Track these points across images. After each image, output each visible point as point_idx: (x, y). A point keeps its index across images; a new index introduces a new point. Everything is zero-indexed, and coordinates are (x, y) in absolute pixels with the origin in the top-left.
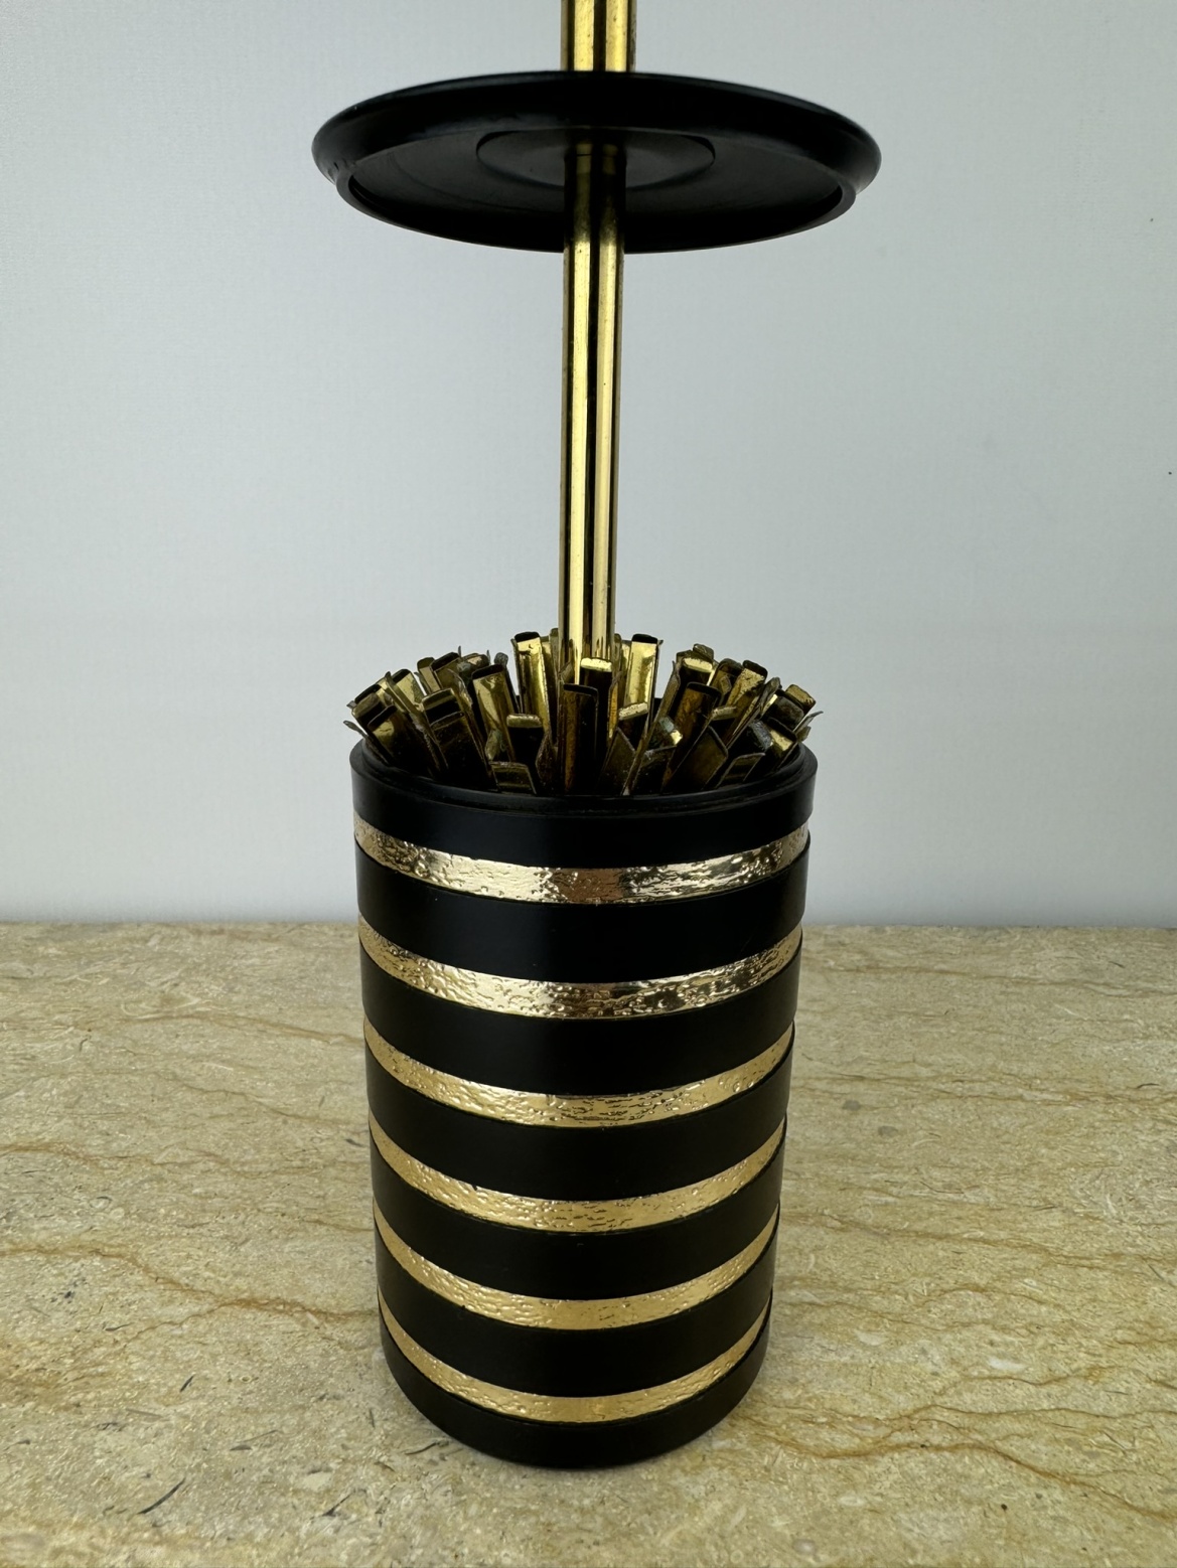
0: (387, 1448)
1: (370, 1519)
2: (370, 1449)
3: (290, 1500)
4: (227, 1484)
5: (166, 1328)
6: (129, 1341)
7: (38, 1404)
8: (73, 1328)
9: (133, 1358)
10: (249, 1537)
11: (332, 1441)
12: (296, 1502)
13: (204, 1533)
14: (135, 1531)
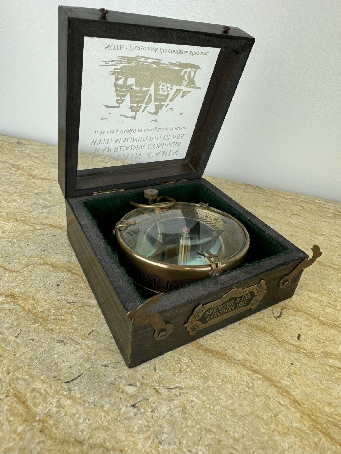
0: (159, 383)
1: (148, 414)
2: (153, 381)
3: (120, 395)
4: (98, 380)
5: (88, 308)
6: (74, 309)
7: (39, 326)
8: (57, 298)
9: (74, 317)
10: (102, 406)
11: (139, 373)
12: (122, 397)
13: (86, 399)
14: (62, 390)
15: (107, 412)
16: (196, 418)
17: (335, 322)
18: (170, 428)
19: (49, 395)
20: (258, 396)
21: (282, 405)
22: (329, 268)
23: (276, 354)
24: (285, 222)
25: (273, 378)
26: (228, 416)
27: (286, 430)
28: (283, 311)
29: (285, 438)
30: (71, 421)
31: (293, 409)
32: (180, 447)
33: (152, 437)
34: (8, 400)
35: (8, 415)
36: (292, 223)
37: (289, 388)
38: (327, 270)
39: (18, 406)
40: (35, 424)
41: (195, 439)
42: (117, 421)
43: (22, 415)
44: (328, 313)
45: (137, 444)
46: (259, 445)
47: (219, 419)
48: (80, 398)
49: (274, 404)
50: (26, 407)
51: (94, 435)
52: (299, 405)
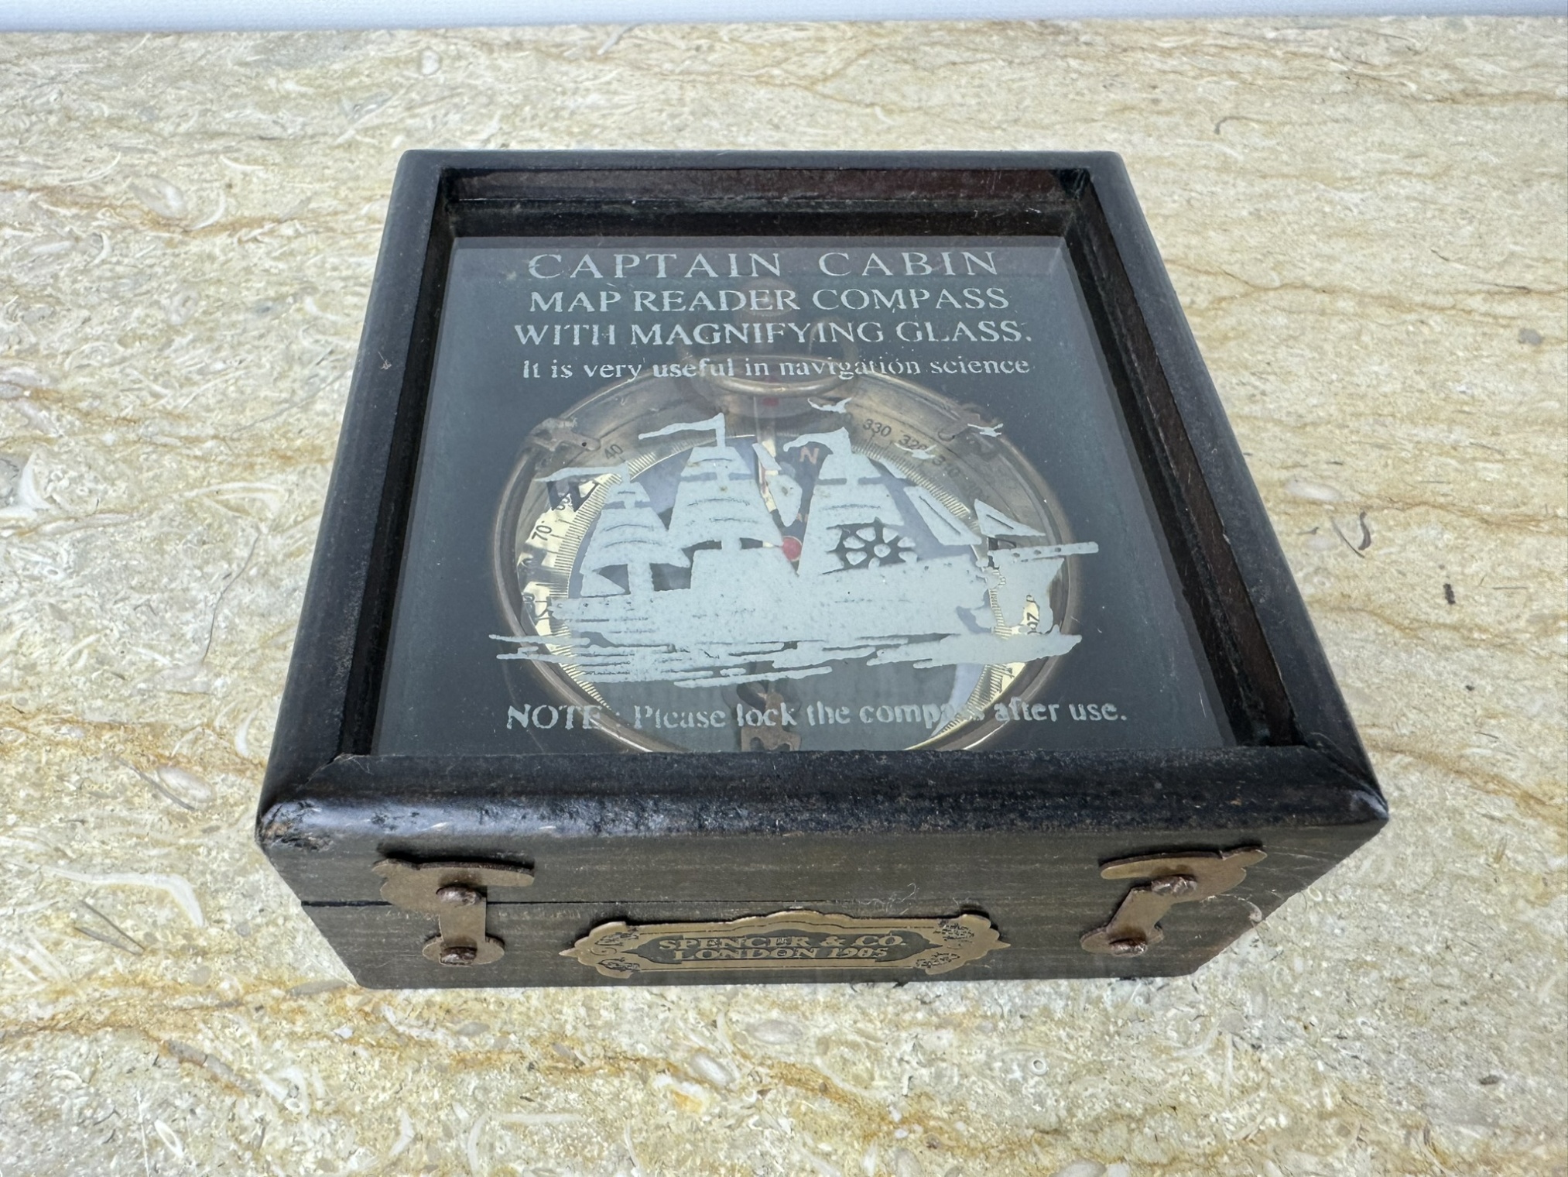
15: (1070, 1023)
16: (1308, 944)
17: (1523, 509)
18: (1259, 999)
19: (877, 1040)
20: (1431, 820)
21: (1500, 821)
22: (1426, 313)
23: (1414, 674)
24: (1213, 164)
25: (1441, 750)
26: (1384, 907)
27: (1541, 884)
28: (1366, 521)
29: (1547, 909)
30: (992, 1087)
31: (1531, 822)
32: (1313, 1038)
33: (1227, 1039)
34: (773, 1101)
35: (810, 1142)
36: (1236, 162)
37: (1494, 765)
38: (1422, 322)
39: (815, 1106)
40: (899, 1134)
41: (1335, 1001)
42: (1111, 1037)
43: (846, 1127)
44: (1491, 483)
45: (1201, 1075)
46: (1497, 953)
47: (1365, 924)
49: (1479, 828)
50: (842, 1098)
51: (1077, 1096)
52: (1542, 803)
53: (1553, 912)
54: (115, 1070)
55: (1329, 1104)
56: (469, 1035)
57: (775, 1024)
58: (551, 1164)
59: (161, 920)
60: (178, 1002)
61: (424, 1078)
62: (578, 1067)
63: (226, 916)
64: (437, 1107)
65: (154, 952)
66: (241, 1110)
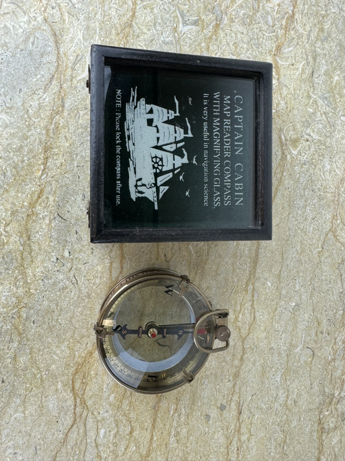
15: (49, 246)
16: (62, 296)
18: (52, 283)
19: (48, 208)
20: (87, 331)
21: (86, 345)
26: (69, 314)
27: (72, 348)
30: (38, 228)
31: (86, 352)
32: (44, 291)
33: (44, 275)
34: (37, 187)
39: (36, 195)
40: (30, 210)
41: (50, 298)
42: (46, 253)
43: (32, 200)
45: (38, 268)
46: (58, 334)
47: (65, 309)
48: (52, 227)
49: (85, 340)
50: (37, 200)
51: (35, 244)
52: (90, 356)
53: (66, 348)
54: (50, 66)
55: (31, 291)
56: (53, 132)
57: (52, 189)
58: (29, 146)
59: (78, 72)
60: (62, 77)
61: (45, 123)
62: (46, 152)
63: (79, 84)
64: (40, 126)
65: (72, 71)
66: (41, 90)
